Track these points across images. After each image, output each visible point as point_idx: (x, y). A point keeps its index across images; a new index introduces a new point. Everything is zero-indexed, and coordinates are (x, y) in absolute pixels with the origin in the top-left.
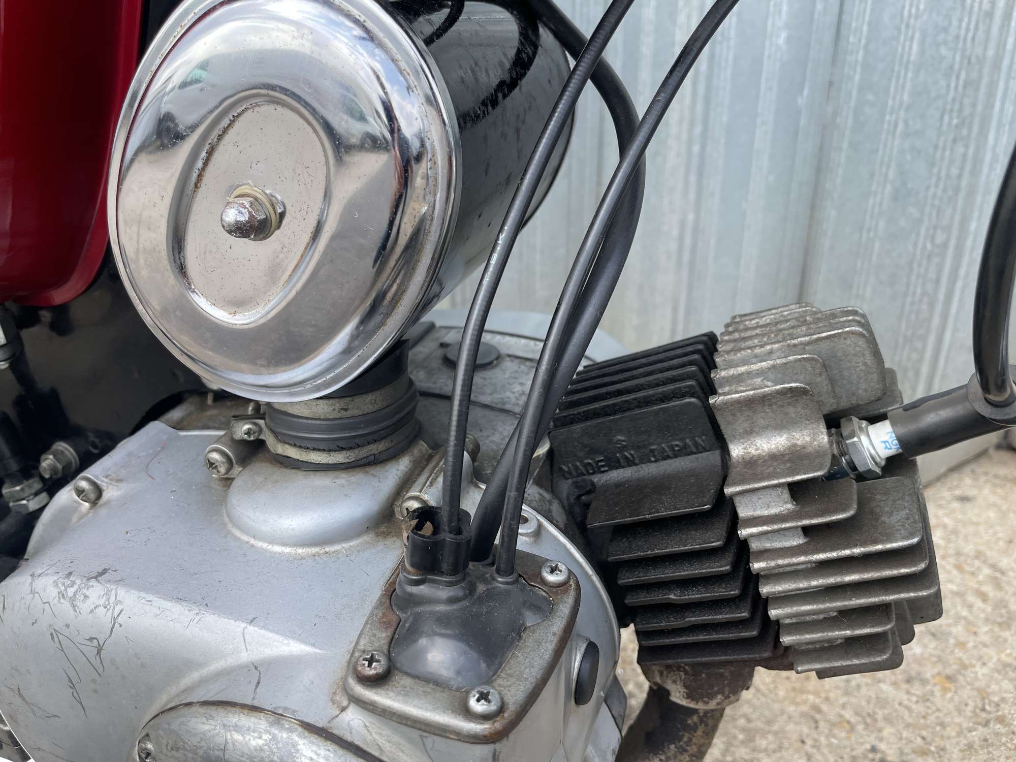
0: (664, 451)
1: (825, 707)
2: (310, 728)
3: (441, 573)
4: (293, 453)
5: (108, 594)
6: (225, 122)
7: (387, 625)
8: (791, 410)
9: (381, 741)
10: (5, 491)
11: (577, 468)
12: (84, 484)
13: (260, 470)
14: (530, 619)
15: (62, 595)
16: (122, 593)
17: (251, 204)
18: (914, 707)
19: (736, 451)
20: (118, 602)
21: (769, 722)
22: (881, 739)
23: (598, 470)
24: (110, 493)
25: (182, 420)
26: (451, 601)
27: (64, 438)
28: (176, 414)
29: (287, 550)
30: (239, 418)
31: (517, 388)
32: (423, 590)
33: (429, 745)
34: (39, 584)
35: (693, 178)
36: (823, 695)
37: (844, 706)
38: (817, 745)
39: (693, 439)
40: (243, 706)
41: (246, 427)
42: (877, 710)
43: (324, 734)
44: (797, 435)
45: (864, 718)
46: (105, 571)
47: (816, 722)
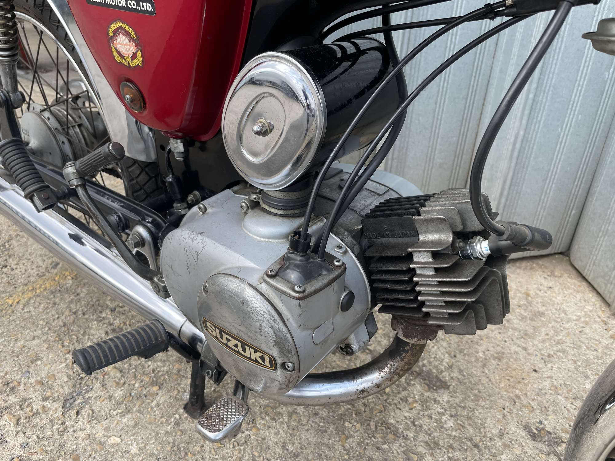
0: (399, 234)
1: (522, 398)
2: (250, 285)
3: (299, 252)
4: (267, 208)
5: (203, 239)
6: (258, 99)
7: (280, 264)
8: (440, 226)
9: (269, 294)
10: (174, 205)
11: (369, 235)
12: (201, 206)
13: (256, 211)
14: (324, 273)
15: (190, 237)
16: (207, 240)
17: (262, 125)
18: (572, 410)
19: (421, 238)
20: (205, 242)
21: (490, 396)
22: (546, 419)
23: (376, 237)
24: (209, 210)
25: (237, 190)
26: (301, 261)
27: (197, 190)
28: (236, 188)
29: (258, 238)
30: (253, 193)
31: (363, 202)
32: (293, 256)
33: (282, 297)
34: (183, 233)
35: (527, 112)
36: (524, 392)
37: (533, 400)
38: (510, 412)
39: (410, 231)
40: (234, 276)
41: (255, 196)
42: (551, 406)
43: (254, 288)
44: (442, 236)
45: (542, 408)
46: (203, 232)
47: (515, 403)
